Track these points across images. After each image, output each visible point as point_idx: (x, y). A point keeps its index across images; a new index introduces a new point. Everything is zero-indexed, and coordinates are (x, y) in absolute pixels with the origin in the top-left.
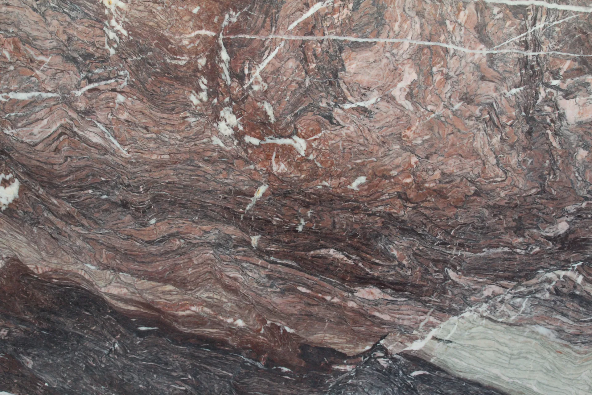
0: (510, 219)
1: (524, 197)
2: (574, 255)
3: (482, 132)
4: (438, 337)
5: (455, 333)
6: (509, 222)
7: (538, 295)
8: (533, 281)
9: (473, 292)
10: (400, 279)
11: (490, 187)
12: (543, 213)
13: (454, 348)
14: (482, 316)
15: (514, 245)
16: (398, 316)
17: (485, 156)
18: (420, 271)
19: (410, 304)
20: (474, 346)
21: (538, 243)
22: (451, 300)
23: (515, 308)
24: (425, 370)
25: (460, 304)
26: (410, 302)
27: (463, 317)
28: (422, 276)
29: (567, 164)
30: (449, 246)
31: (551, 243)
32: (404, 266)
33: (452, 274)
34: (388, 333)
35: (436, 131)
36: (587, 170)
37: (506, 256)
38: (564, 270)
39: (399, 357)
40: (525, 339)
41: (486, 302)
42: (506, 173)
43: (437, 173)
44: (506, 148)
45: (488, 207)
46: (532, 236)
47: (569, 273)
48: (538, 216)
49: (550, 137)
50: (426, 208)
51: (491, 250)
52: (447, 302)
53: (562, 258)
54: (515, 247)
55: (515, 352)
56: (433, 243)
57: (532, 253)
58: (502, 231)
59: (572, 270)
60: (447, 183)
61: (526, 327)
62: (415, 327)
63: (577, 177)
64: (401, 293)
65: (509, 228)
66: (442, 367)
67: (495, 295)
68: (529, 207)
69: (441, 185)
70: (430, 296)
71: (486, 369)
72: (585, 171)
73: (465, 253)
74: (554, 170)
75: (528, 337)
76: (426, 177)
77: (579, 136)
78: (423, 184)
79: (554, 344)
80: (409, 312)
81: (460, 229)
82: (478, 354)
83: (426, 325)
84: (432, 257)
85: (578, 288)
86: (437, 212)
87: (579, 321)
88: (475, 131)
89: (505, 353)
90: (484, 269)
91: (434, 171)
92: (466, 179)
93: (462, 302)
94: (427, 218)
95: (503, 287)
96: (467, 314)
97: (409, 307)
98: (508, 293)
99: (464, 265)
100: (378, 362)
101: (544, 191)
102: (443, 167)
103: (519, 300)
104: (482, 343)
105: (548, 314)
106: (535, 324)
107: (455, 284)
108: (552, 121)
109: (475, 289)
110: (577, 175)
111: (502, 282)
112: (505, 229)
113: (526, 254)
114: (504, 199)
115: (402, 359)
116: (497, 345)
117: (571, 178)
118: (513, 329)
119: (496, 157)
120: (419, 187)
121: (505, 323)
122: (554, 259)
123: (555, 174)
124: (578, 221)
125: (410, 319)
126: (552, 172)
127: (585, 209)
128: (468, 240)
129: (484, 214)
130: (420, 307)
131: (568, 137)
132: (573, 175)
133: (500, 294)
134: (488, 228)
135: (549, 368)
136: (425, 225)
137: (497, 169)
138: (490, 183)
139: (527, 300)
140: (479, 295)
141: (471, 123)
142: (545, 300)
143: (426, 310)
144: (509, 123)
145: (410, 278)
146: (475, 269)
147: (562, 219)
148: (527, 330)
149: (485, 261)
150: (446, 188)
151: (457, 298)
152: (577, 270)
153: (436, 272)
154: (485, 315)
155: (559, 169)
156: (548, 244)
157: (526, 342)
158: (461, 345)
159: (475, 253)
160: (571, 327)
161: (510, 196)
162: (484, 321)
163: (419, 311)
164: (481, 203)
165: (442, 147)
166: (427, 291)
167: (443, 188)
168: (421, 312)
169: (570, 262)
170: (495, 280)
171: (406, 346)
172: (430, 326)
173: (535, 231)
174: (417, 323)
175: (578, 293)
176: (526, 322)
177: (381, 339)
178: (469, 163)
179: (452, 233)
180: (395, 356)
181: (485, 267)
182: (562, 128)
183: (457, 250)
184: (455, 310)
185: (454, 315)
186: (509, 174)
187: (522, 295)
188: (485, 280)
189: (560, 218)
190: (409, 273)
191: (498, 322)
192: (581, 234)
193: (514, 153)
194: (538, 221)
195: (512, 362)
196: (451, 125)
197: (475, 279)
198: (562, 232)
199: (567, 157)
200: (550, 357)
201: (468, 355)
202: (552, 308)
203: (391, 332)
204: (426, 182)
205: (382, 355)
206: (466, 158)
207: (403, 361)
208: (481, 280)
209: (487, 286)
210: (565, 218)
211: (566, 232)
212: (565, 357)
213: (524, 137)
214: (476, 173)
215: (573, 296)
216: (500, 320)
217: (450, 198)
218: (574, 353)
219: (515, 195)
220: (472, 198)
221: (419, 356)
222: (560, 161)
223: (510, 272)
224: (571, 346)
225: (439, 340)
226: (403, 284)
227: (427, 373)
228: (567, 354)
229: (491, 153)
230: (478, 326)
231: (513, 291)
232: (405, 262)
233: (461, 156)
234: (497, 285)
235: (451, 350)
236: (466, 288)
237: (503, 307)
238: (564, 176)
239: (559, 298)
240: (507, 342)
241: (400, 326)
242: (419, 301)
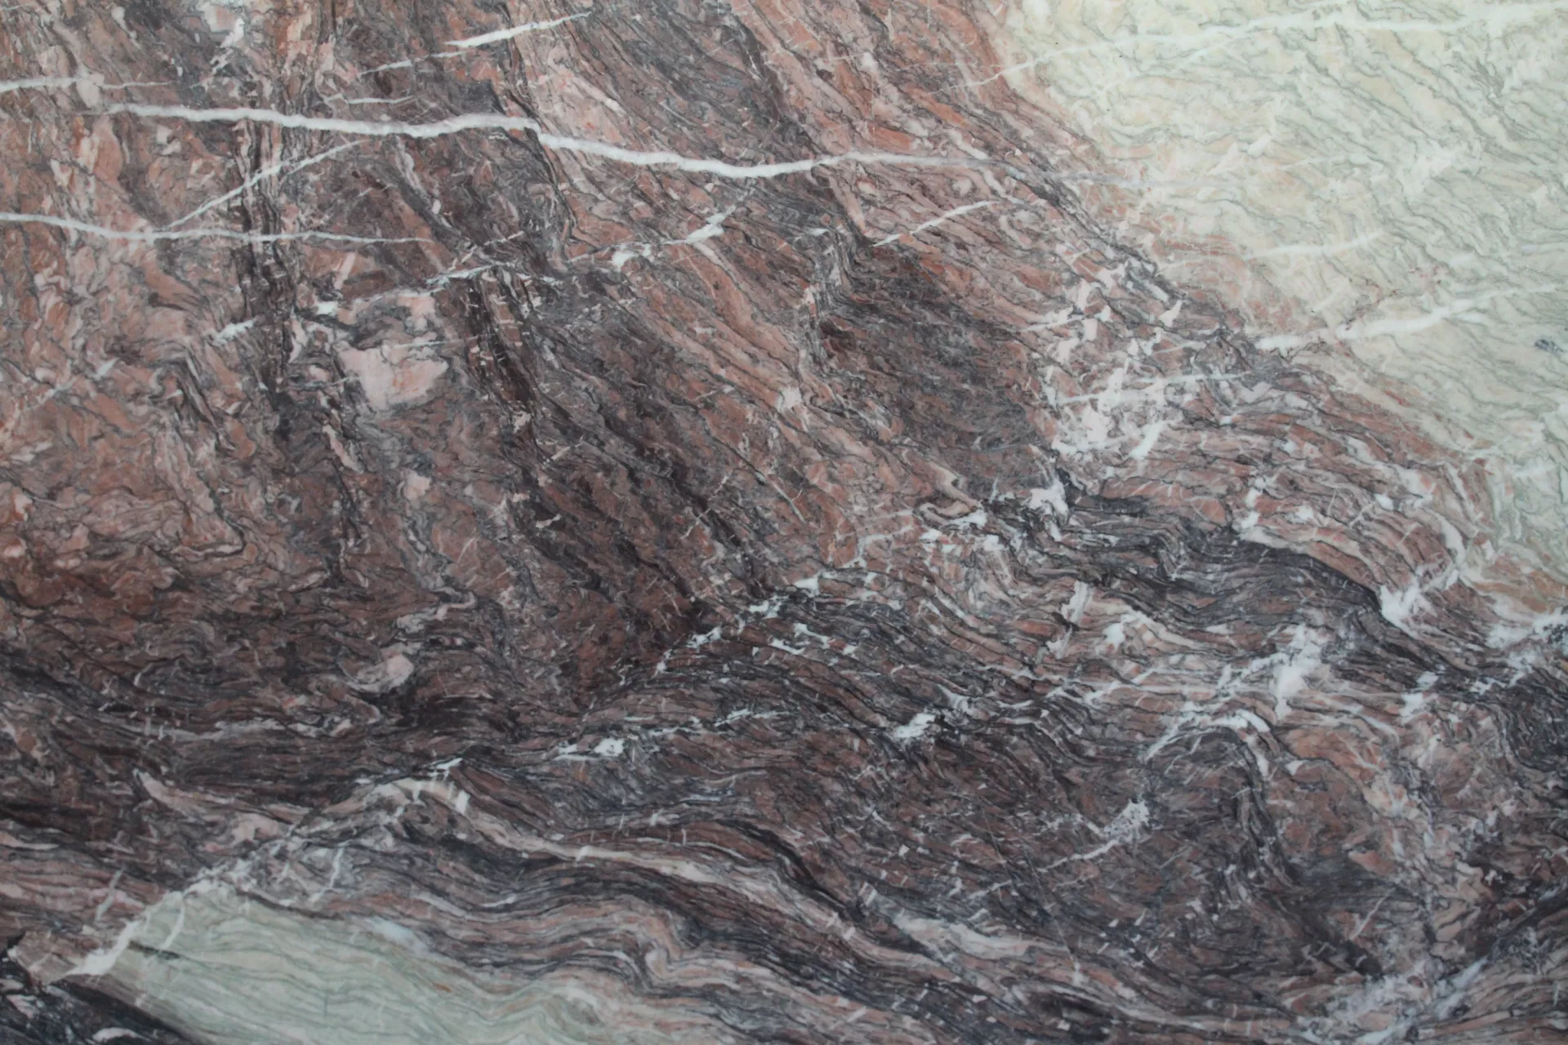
0: (269, 649)
1: (293, 593)
2: (438, 739)
3: (170, 433)
4: (144, 943)
5: (181, 934)
6: (267, 656)
7: (366, 842)
8: (349, 805)
9: (209, 830)
10: (30, 796)
11: (207, 567)
12: (346, 634)
13: (187, 971)
14: (240, 893)
15: (289, 713)
16: (40, 888)
17: (186, 491)
18: (75, 776)
19: (65, 860)
20: (233, 968)
21: (346, 710)
22: (159, 849)
23: (318, 872)
24: (125, 1026)
25: (184, 861)
26: (64, 853)
27: (195, 894)
28: (82, 789)
29: (384, 512)
30: (133, 715)
31: (376, 710)
32: (35, 763)
33: (150, 783)
34: (23, 932)
35: (63, 429)
36: (435, 526)
37: (273, 741)
38: (419, 778)
39: (58, 992)
40: (354, 952)
41: (245, 857)
42: (241, 534)
43: (80, 532)
44: (234, 472)
45: (211, 617)
46: (327, 690)
47: (433, 787)
48: (333, 642)
49: (335, 444)
50: (67, 620)
51: (236, 726)
52: (152, 855)
53: (410, 746)
54: (291, 720)
55: (336, 985)
56: (95, 706)
57: (333, 733)
58: (255, 678)
59: (440, 778)
60: (106, 557)
61: (350, 923)
62: (84, 916)
63: (412, 543)
64: (39, 831)
65: (269, 670)
66: (165, 1020)
67: (263, 839)
68: (310, 618)
69: (95, 564)
70: (108, 840)
71: (274, 1026)
72: (429, 527)
73: (175, 733)
74: (354, 526)
75: (360, 948)
76: (56, 544)
77: (401, 440)
78: (51, 559)
79: (424, 966)
80: (65, 879)
81: (153, 672)
82: (246, 989)
83: (109, 911)
84: (98, 742)
85: (462, 824)
86: (92, 630)
87: (475, 909)
88: (154, 430)
89: (309, 986)
90: (226, 774)
91: (72, 528)
92: (151, 547)
93: (187, 856)
94: (73, 645)
95: (279, 819)
96: (202, 887)
97: (62, 867)
98: (294, 834)
99: (177, 763)
100: (11, 1004)
101: (337, 579)
102: (90, 518)
103: (322, 852)
104: (252, 961)
105: (399, 890)
106: (371, 914)
107: (162, 811)
108: (332, 403)
109: (213, 824)
110: (412, 537)
111: (273, 807)
112: (261, 672)
113: (321, 737)
114: (245, 598)
115: (67, 996)
116: (288, 967)
117: (401, 545)
118: (321, 925)
119: (212, 494)
120: (43, 567)
121: (298, 911)
122: (391, 751)
123: (358, 536)
124: (433, 654)
125: (70, 897)
126: (351, 531)
127: (448, 623)
128: (177, 699)
129: (204, 636)
130: (89, 868)
131: (375, 443)
132: (402, 538)
133: (275, 837)
134: (219, 670)
135: (423, 1025)
136: (69, 660)
137: (218, 523)
138: (207, 557)
139: (340, 852)
140: (222, 838)
141: (143, 410)
142: (385, 855)
143: (105, 874)
144: (231, 410)
145: (55, 793)
146: (202, 772)
147: (392, 648)
148: (355, 929)
149: (223, 753)
150: (105, 571)
151: (173, 846)
152: (450, 778)
153: (113, 778)
154: (246, 888)
155: (365, 523)
156: (370, 713)
157: (355, 961)
158: (202, 964)
159: (199, 732)
160: (459, 923)
161: (259, 590)
162: (248, 906)
163: (87, 876)
164: (192, 607)
165: (82, 472)
166: (99, 826)
167: (98, 571)
168: (95, 878)
169: (429, 758)
170: (257, 800)
171: (71, 965)
172: (119, 916)
173: (333, 678)
174: (87, 907)
175: (462, 836)
176: (348, 908)
177: (10, 946)
178: (150, 509)
179: (136, 681)
180: (49, 990)
181: (226, 768)
182: (359, 421)
183: (155, 724)
184: (173, 876)
185: (174, 888)
186: (249, 536)
187: (327, 841)
188: (232, 800)
189: (387, 645)
190: (51, 780)
191: (281, 908)
192: (448, 688)
193: (253, 484)
194: (335, 653)
195: (331, 1009)
196: (97, 416)
197: (209, 797)
198: (398, 681)
199: (382, 493)
200: (421, 999)
201: (223, 991)
202: (406, 874)
203: (30, 929)
204: (57, 556)
205: (18, 986)
206: (143, 497)
207: (70, 1002)
208: (223, 801)
209: (240, 817)
210: (401, 647)
211: (408, 682)
212: (457, 1000)
213: (270, 443)
214: (172, 533)
215: (452, 845)
216: (286, 902)
217: (118, 597)
218: (479, 992)
219: (272, 587)
220: (171, 596)
221: (106, 991)
222: (366, 504)
223: (289, 781)
224: (469, 971)
225: (148, 951)
226: (42, 809)
227: (133, 1034)
228: (462, 993)
229: (199, 483)
230: (234, 917)
231: (304, 830)
232: (37, 754)
233: (130, 491)
234: (264, 813)
235: (179, 978)
236: (191, 820)
237: (286, 871)
238: (380, 540)
239: (420, 849)
240: (312, 959)
241: (50, 913)
242: (85, 851)
